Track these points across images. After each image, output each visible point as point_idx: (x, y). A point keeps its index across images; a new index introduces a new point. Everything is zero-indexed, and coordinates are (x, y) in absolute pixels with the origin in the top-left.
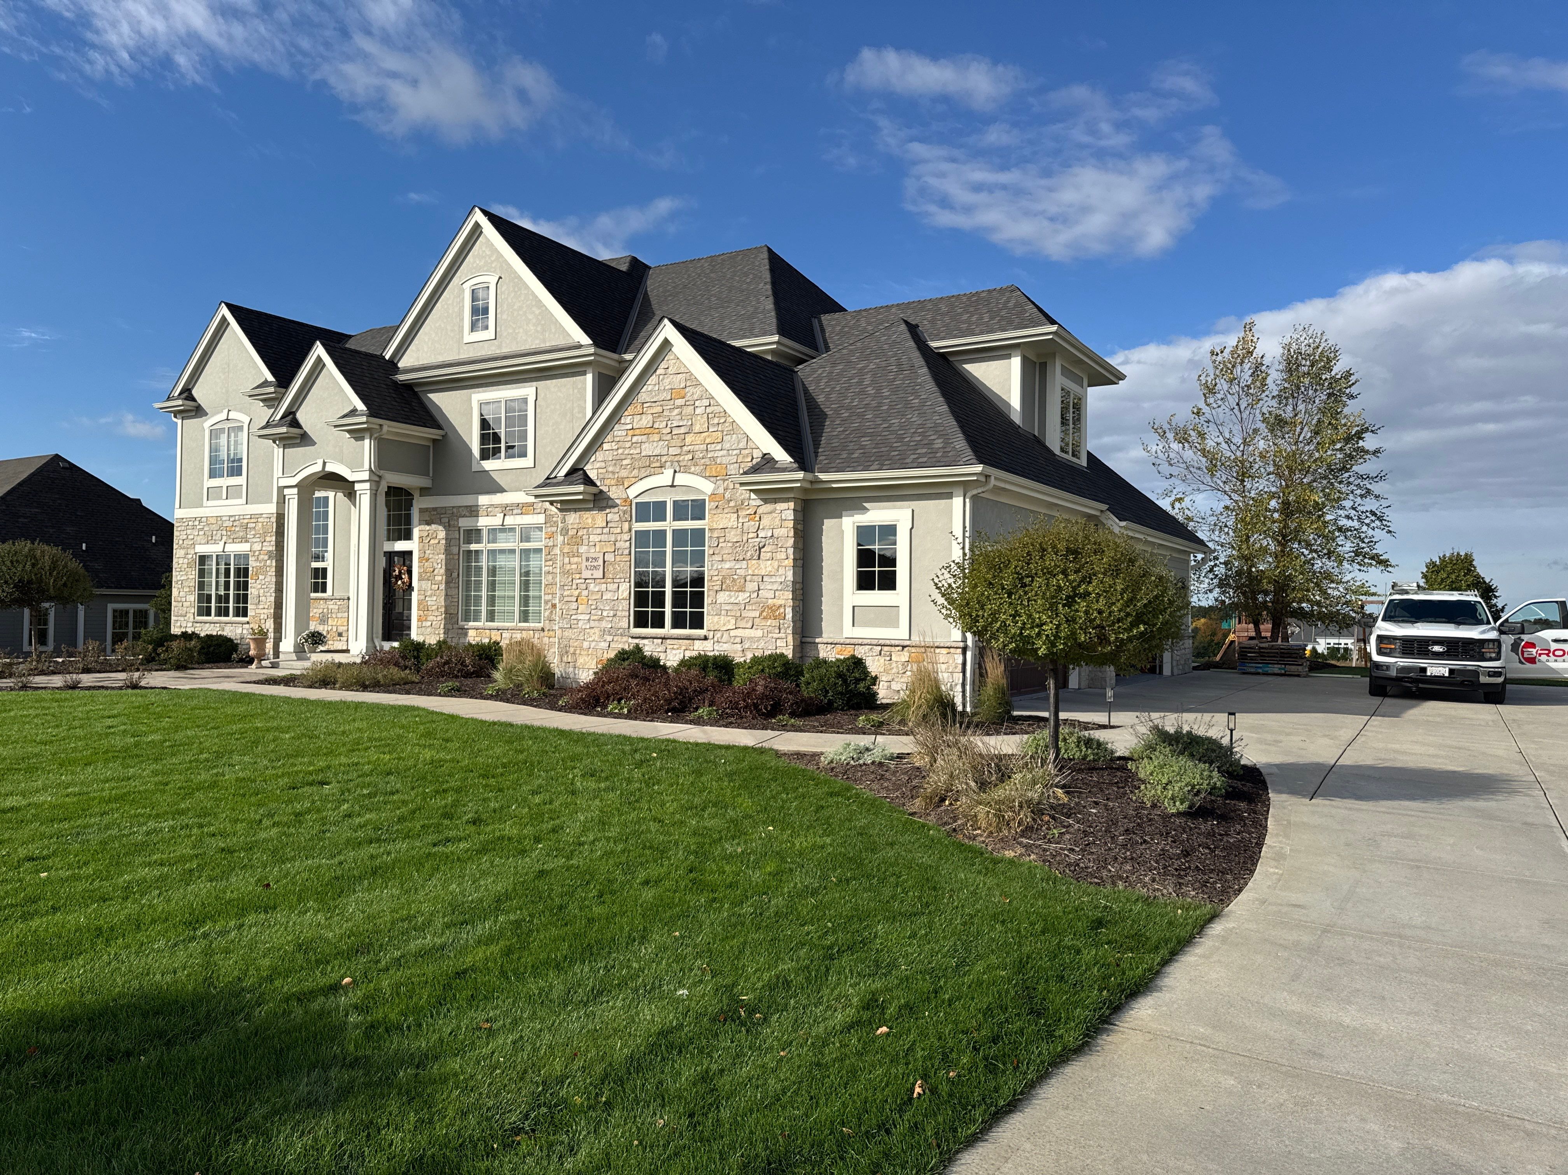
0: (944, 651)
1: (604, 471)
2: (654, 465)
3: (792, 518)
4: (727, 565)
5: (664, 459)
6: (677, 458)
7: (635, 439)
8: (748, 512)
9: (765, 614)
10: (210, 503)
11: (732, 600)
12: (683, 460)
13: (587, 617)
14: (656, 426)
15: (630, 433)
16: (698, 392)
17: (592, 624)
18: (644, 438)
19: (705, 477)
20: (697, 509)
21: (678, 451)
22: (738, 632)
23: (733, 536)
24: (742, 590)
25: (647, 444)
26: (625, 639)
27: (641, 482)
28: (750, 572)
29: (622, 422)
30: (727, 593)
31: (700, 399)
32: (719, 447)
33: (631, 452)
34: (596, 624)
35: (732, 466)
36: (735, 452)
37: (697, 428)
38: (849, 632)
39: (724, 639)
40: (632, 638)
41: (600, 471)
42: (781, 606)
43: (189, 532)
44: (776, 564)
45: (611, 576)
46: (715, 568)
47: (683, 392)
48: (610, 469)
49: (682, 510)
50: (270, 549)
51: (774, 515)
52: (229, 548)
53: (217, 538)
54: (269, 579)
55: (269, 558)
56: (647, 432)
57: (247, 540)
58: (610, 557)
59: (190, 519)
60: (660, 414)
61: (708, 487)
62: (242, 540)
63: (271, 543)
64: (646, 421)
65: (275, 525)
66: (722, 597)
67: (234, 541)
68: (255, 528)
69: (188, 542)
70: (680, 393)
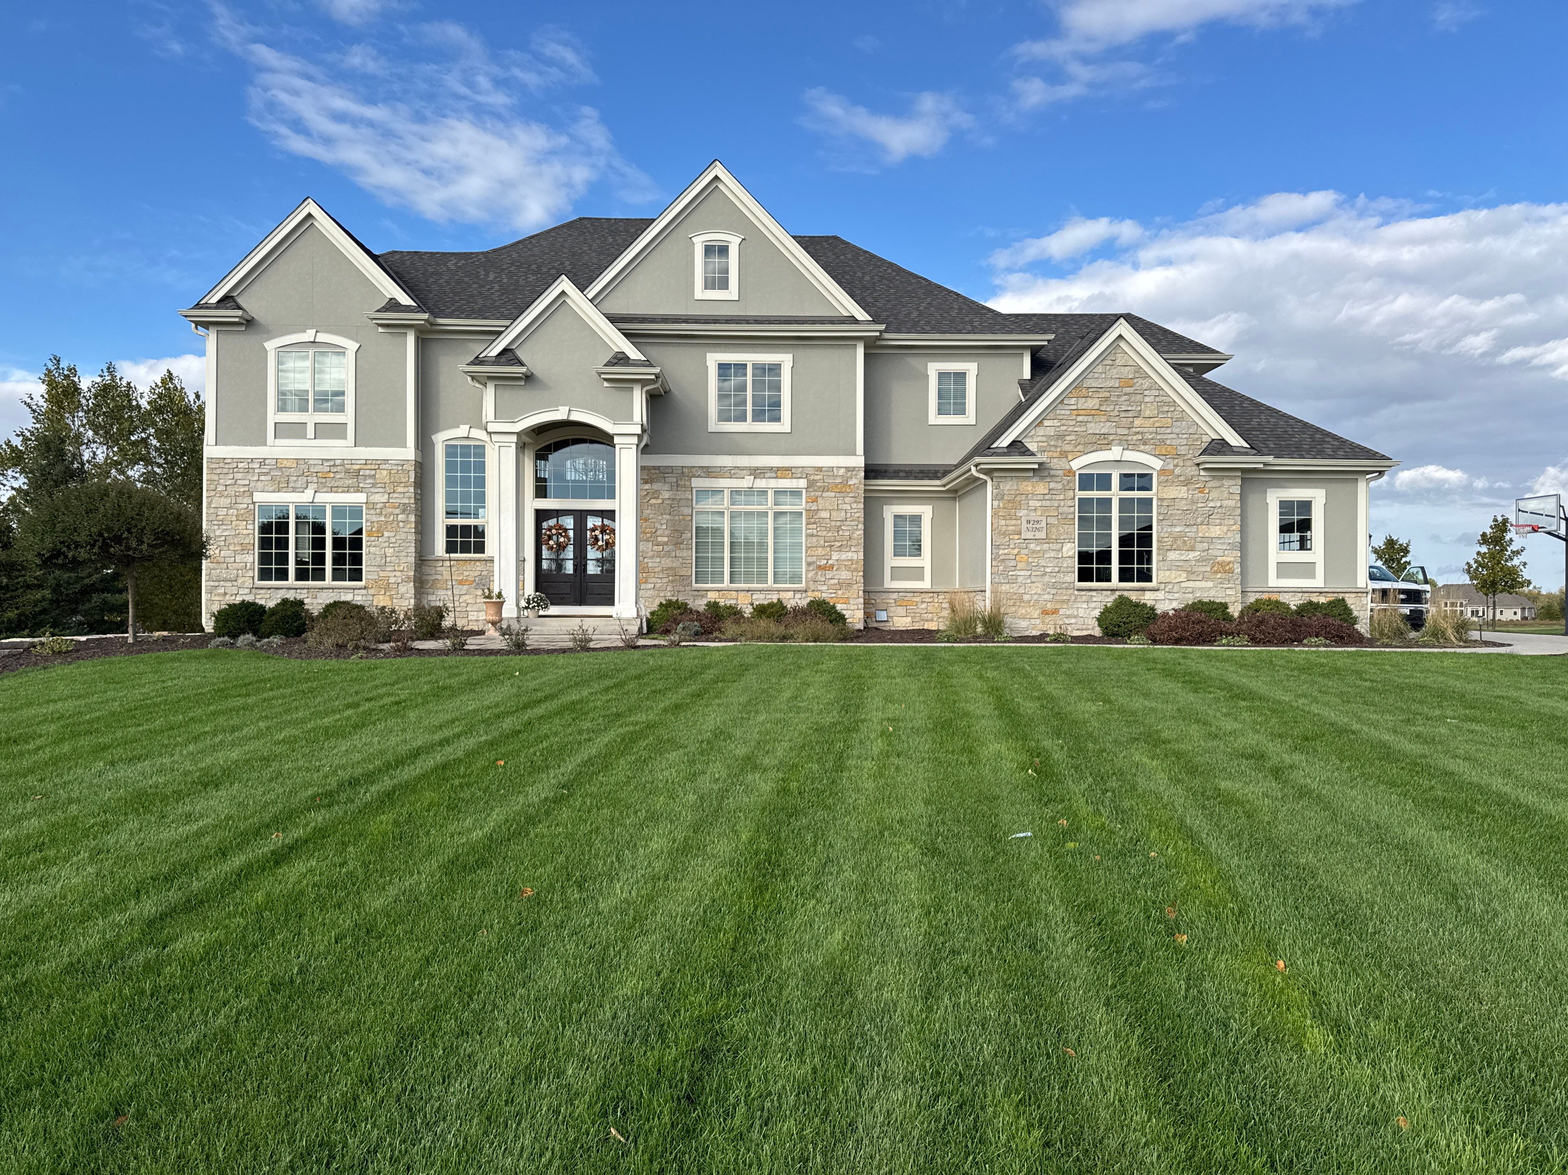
0: (1353, 595)
1: (1045, 444)
2: (1103, 442)
3: (1239, 492)
4: (1178, 529)
5: (1111, 438)
6: (1125, 438)
7: (1080, 418)
8: (1198, 486)
9: (1215, 569)
10: (279, 442)
11: (1183, 558)
12: (1132, 440)
13: (1028, 573)
14: (1103, 408)
15: (1075, 412)
16: (1147, 383)
17: (1033, 579)
18: (1090, 418)
19: (1154, 456)
20: (1144, 481)
21: (1126, 432)
22: (1190, 584)
23: (1183, 505)
24: (1192, 549)
25: (1093, 424)
26: (1070, 591)
27: (1085, 457)
28: (1200, 535)
29: (1065, 402)
30: (1178, 552)
31: (1150, 389)
32: (1169, 431)
33: (1076, 429)
34: (1039, 579)
35: (1182, 448)
36: (1184, 436)
37: (1147, 413)
38: (1274, 581)
39: (1175, 590)
40: (1078, 590)
41: (1041, 444)
42: (1230, 562)
43: (239, 476)
44: (1225, 529)
45: (1054, 537)
46: (1165, 530)
47: (1131, 382)
48: (1052, 443)
49: (1127, 481)
50: (406, 501)
51: (1222, 489)
52: (322, 498)
53: (298, 485)
54: (403, 536)
55: (403, 512)
56: (1093, 413)
57: (358, 490)
58: (1052, 520)
59: (241, 460)
60: (1107, 399)
61: (1157, 464)
62: (347, 490)
63: (407, 494)
64: (1092, 403)
65: (412, 475)
66: (1172, 555)
67: (332, 490)
68: (374, 475)
69: (236, 488)
70: (1129, 382)
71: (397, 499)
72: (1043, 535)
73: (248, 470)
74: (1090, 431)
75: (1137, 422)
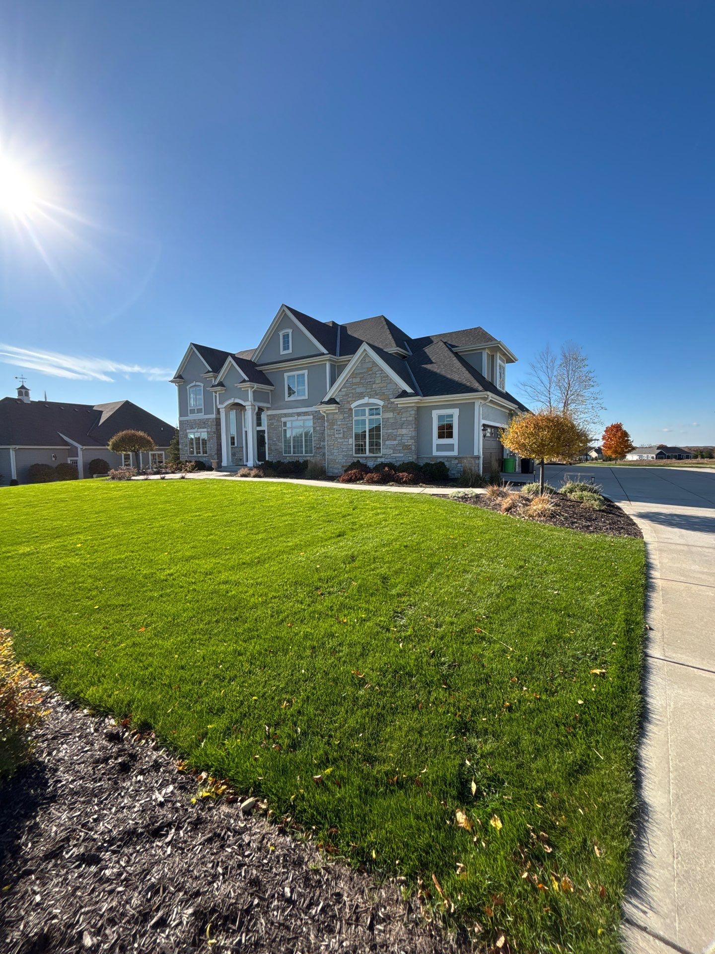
0: (472, 459)
2: (362, 396)
3: (414, 413)
4: (389, 431)
5: (364, 394)
6: (369, 393)
8: (397, 412)
9: (404, 448)
10: (191, 415)
11: (390, 444)
12: (372, 394)
13: (337, 451)
14: (361, 382)
16: (377, 368)
19: (380, 400)
20: (377, 411)
21: (370, 390)
22: (395, 455)
23: (391, 421)
24: (395, 440)
26: (353, 458)
27: (356, 402)
28: (398, 433)
29: (348, 381)
30: (389, 441)
32: (386, 388)
33: (353, 391)
35: (391, 395)
36: (391, 389)
38: (435, 453)
39: (388, 457)
41: (341, 399)
42: (410, 445)
44: (408, 430)
45: (346, 436)
46: (385, 432)
49: (371, 412)
51: (407, 412)
55: (214, 434)
58: (345, 430)
59: (184, 421)
60: (363, 377)
61: (381, 403)
66: (387, 443)
69: (184, 429)
70: (370, 369)
72: (341, 436)
74: (357, 392)
75: (374, 386)
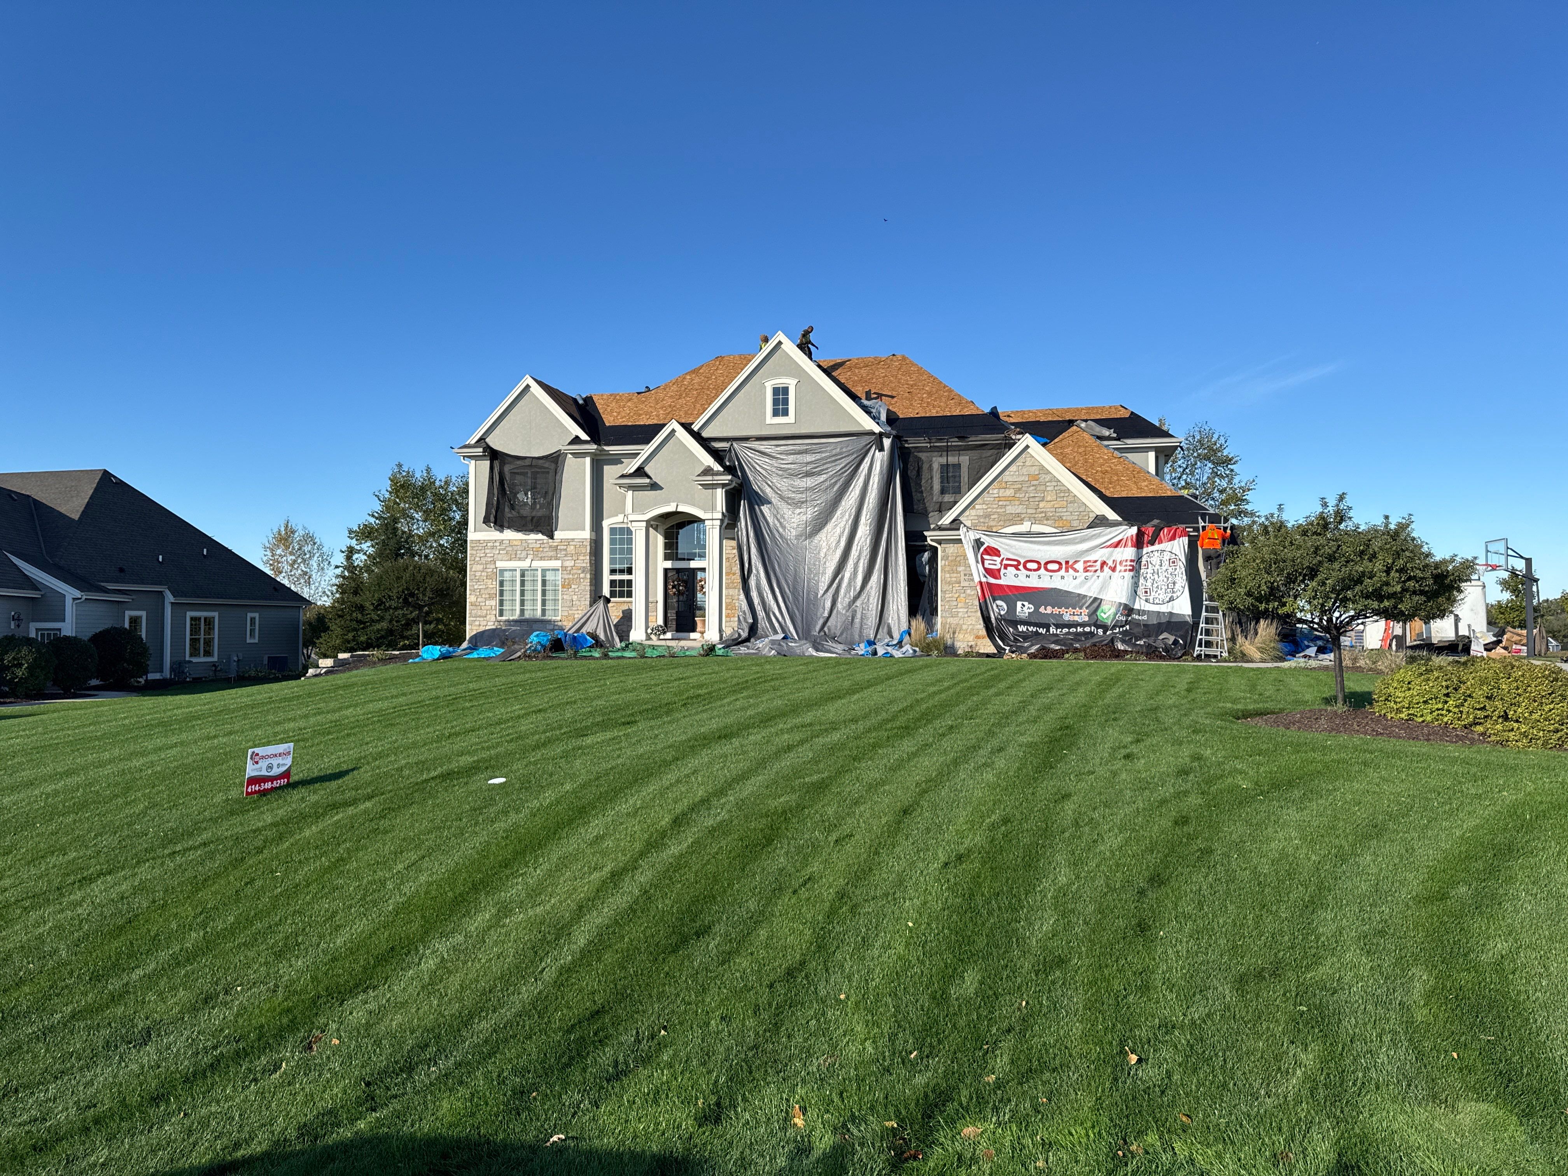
1: (977, 521)
2: (1017, 519)
6: (1033, 516)
7: (1000, 503)
12: (1038, 517)
14: (1017, 495)
15: (997, 499)
16: (1048, 478)
17: (969, 614)
18: (1008, 503)
19: (1054, 527)
25: (1010, 507)
29: (990, 492)
31: (1050, 481)
33: (998, 511)
36: (1077, 514)
37: (1049, 498)
43: (487, 551)
48: (982, 520)
50: (584, 565)
52: (537, 564)
53: (522, 556)
54: (583, 587)
55: (583, 572)
56: (1011, 499)
57: (557, 559)
59: (489, 541)
60: (1020, 489)
62: (550, 558)
63: (585, 561)
64: (1009, 492)
65: (588, 548)
67: (542, 559)
68: (566, 550)
69: (486, 559)
70: (1036, 477)
71: (580, 564)
73: (493, 548)
74: (1008, 512)
75: (1042, 505)
